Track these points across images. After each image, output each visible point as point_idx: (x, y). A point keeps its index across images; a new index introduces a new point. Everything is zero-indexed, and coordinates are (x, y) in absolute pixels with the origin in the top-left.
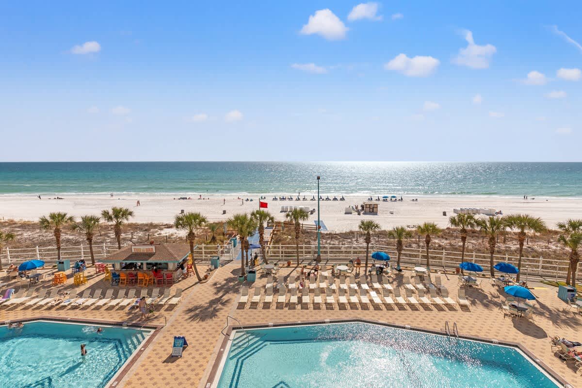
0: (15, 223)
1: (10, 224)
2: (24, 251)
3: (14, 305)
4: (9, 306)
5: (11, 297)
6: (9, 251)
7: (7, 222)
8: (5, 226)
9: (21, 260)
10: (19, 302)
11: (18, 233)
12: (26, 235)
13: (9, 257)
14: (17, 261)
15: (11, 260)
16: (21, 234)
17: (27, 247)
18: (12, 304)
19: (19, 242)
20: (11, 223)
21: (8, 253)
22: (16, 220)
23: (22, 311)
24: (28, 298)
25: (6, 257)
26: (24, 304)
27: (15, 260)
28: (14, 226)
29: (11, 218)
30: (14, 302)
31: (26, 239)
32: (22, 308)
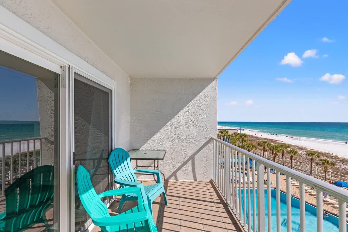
0: (338, 158)
1: (335, 158)
2: (340, 175)
3: (328, 202)
4: (325, 201)
5: (327, 197)
6: (331, 172)
7: (334, 157)
8: (333, 158)
9: (337, 180)
10: (331, 202)
11: (339, 164)
12: (343, 166)
13: (331, 175)
14: (335, 179)
15: (332, 178)
16: (341, 165)
17: (343, 173)
18: (327, 201)
19: (339, 170)
20: (337, 158)
21: (331, 173)
22: (340, 156)
23: (332, 208)
24: (336, 202)
25: (329, 175)
26: (333, 204)
27: (334, 178)
28: (337, 159)
29: (337, 155)
30: (328, 201)
31: (343, 169)
32: (332, 206)
